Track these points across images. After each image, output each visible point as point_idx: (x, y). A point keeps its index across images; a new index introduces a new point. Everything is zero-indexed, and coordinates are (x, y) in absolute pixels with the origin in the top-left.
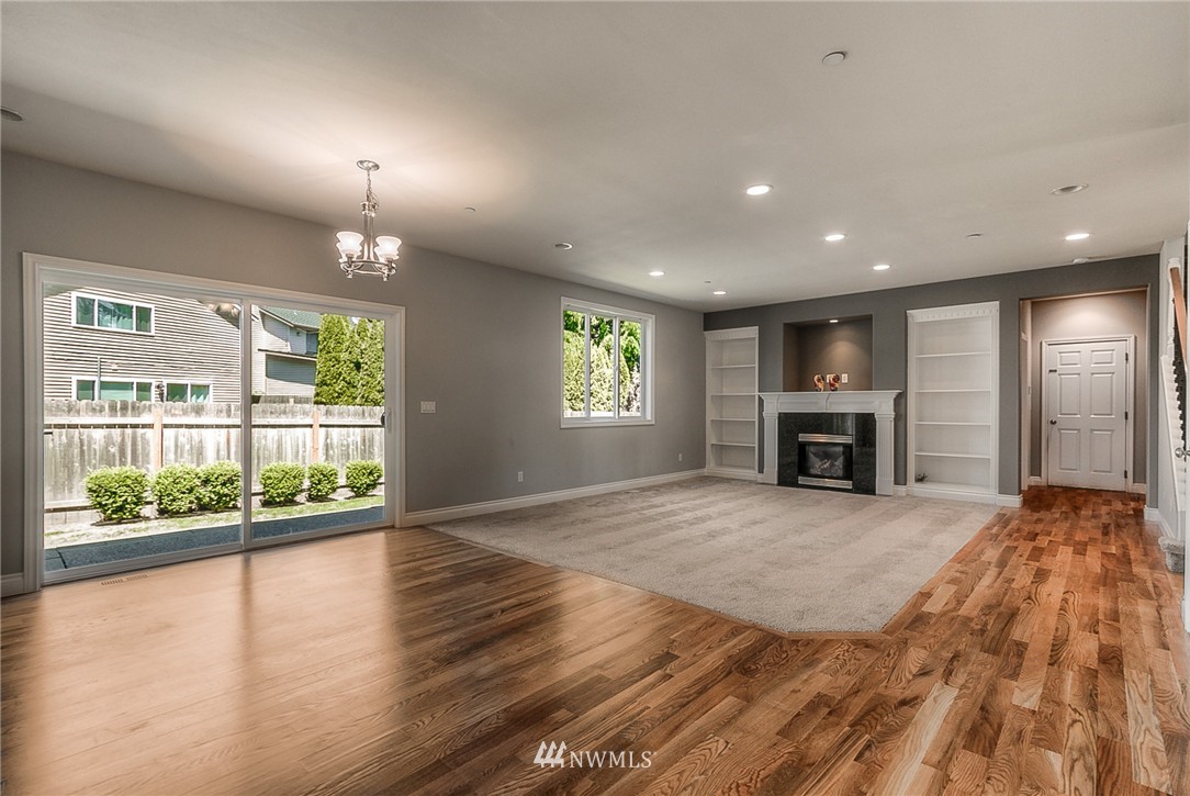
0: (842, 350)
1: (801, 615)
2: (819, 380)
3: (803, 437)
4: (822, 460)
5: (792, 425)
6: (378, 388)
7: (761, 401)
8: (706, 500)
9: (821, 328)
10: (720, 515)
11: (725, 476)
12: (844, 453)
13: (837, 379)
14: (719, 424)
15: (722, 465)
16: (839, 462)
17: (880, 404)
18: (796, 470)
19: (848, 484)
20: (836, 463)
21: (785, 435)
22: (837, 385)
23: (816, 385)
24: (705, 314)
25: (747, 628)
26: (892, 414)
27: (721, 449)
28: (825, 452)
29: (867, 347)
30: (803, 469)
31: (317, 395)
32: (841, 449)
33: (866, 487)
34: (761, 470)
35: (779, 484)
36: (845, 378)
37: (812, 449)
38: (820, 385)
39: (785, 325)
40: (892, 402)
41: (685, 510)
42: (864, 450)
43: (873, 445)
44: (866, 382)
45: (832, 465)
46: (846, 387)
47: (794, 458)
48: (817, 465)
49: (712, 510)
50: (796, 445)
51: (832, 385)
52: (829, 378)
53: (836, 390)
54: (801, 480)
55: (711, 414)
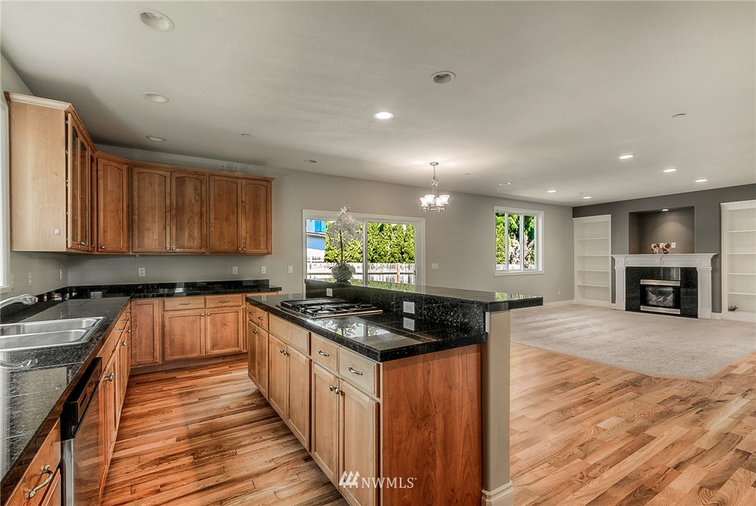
0: (671, 228)
1: (659, 369)
2: (655, 247)
3: (644, 282)
4: (657, 296)
5: (634, 275)
6: (359, 251)
7: (613, 260)
8: (581, 317)
9: (656, 214)
10: (594, 325)
11: (588, 305)
12: (673, 292)
13: (668, 246)
14: (582, 273)
15: (584, 298)
16: (670, 298)
17: (702, 263)
18: (639, 301)
19: (678, 312)
20: (668, 298)
21: (630, 280)
22: (668, 250)
23: (652, 250)
24: (574, 208)
25: (631, 372)
26: (710, 268)
27: (584, 288)
28: (659, 291)
29: (691, 226)
30: (645, 301)
31: (326, 255)
32: (671, 289)
33: (691, 313)
34: (614, 301)
35: (626, 310)
36: (673, 245)
37: (650, 289)
38: (656, 250)
39: (630, 213)
40: (710, 260)
41: (571, 322)
42: (689, 290)
43: (695, 286)
44: (690, 248)
45: (665, 299)
46: (674, 251)
47: (637, 294)
48: (653, 298)
49: (588, 322)
50: (639, 287)
51: (664, 250)
52: (662, 245)
53: (667, 253)
54: (642, 308)
55: (577, 267)
